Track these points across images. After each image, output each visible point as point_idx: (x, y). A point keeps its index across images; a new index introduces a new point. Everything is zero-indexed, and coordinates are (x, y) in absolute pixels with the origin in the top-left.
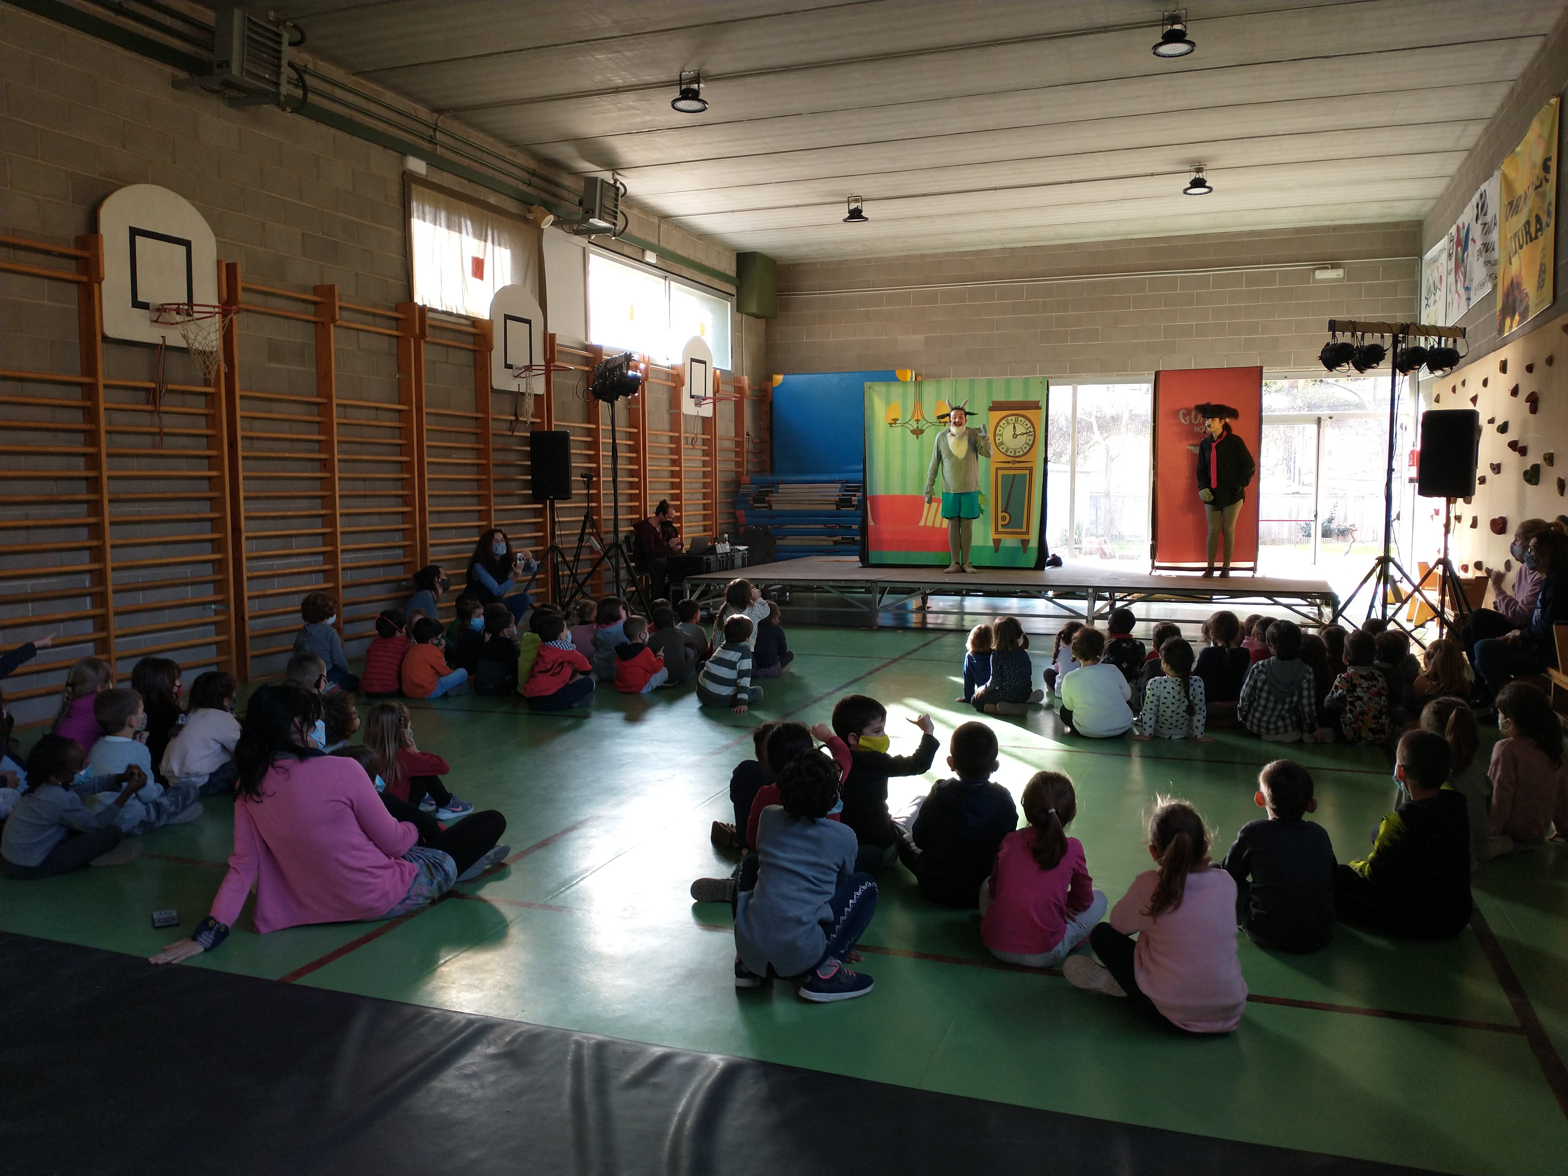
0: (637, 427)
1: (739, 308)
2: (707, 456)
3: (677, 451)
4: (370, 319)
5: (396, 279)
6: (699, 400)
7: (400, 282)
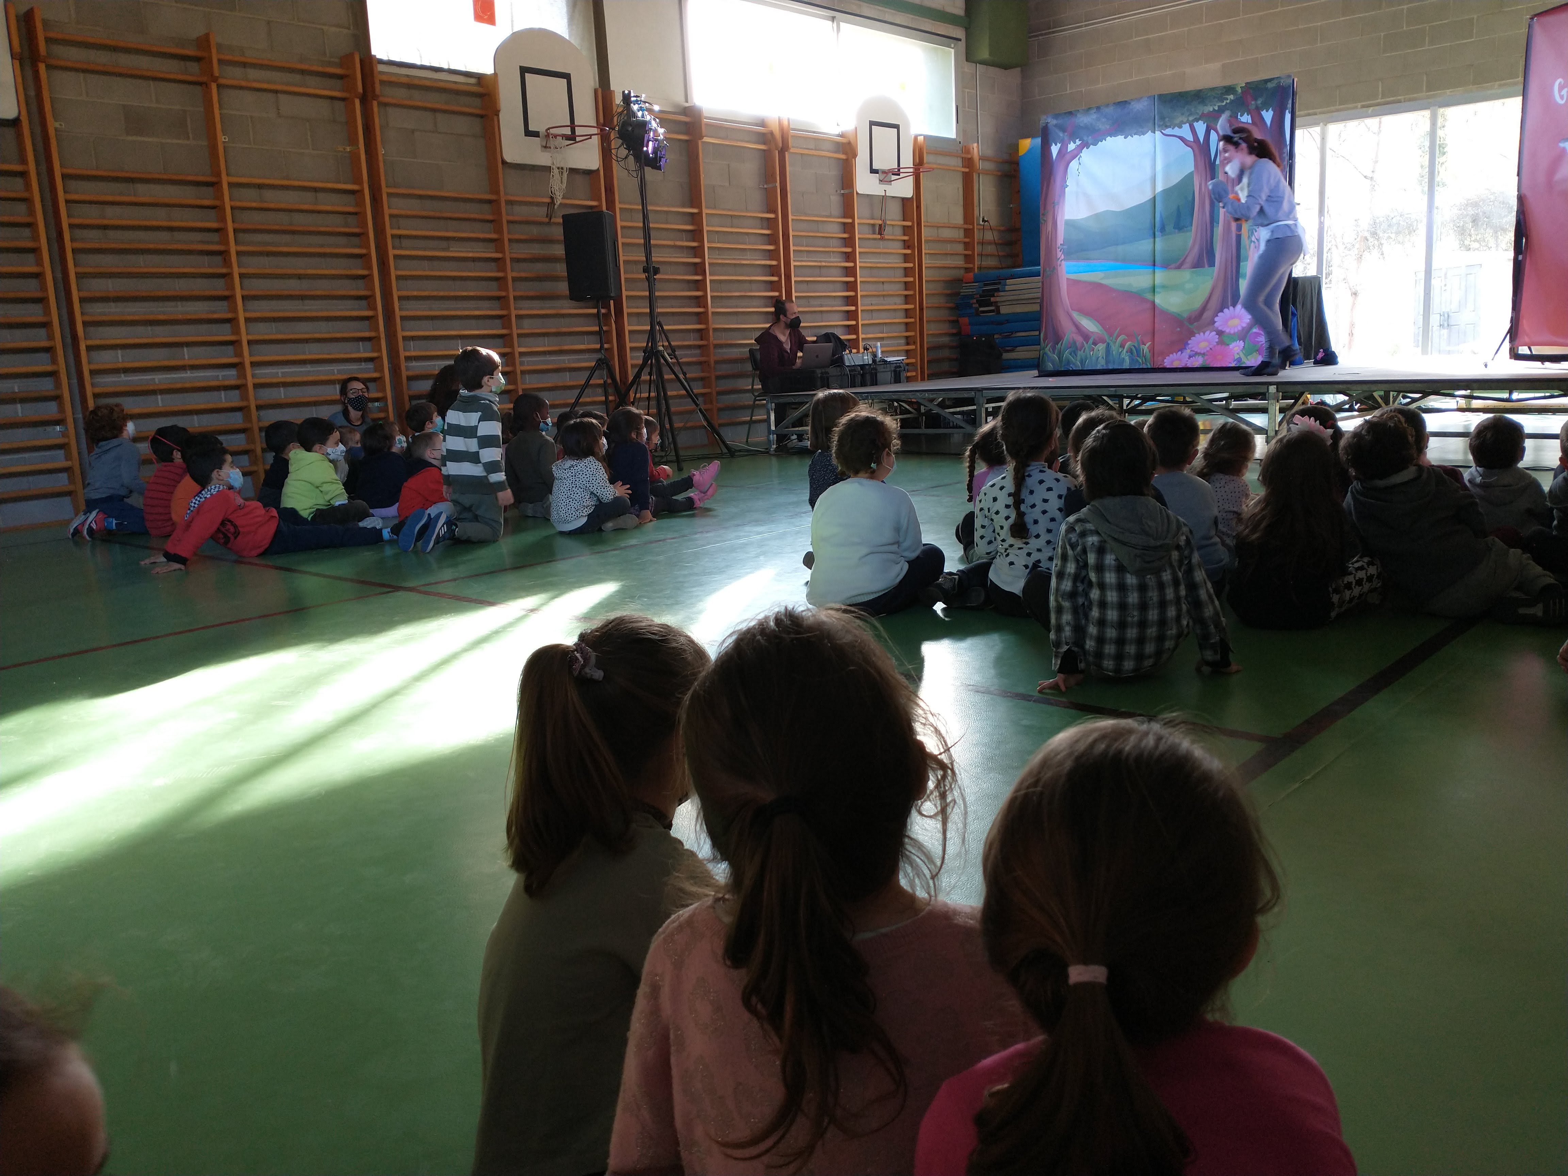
0: (775, 212)
1: (969, 56)
2: (908, 248)
3: (849, 242)
4: (297, 78)
5: (338, 26)
6: (887, 176)
7: (345, 31)
